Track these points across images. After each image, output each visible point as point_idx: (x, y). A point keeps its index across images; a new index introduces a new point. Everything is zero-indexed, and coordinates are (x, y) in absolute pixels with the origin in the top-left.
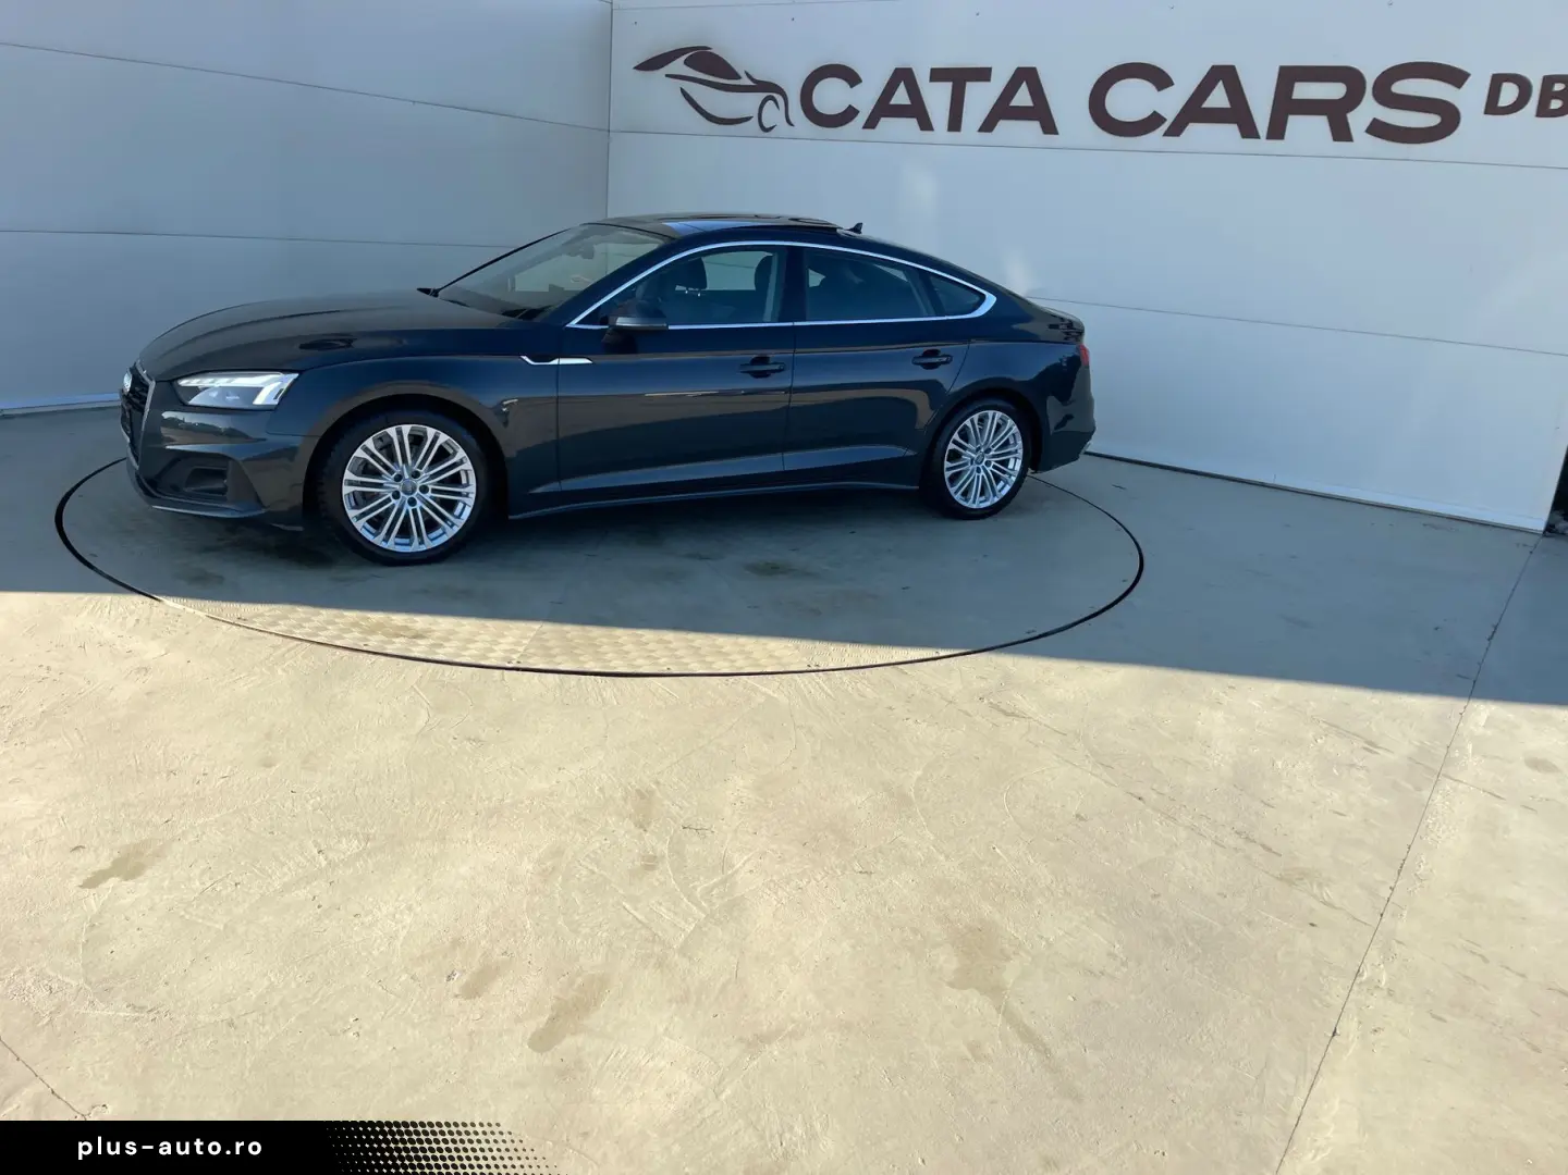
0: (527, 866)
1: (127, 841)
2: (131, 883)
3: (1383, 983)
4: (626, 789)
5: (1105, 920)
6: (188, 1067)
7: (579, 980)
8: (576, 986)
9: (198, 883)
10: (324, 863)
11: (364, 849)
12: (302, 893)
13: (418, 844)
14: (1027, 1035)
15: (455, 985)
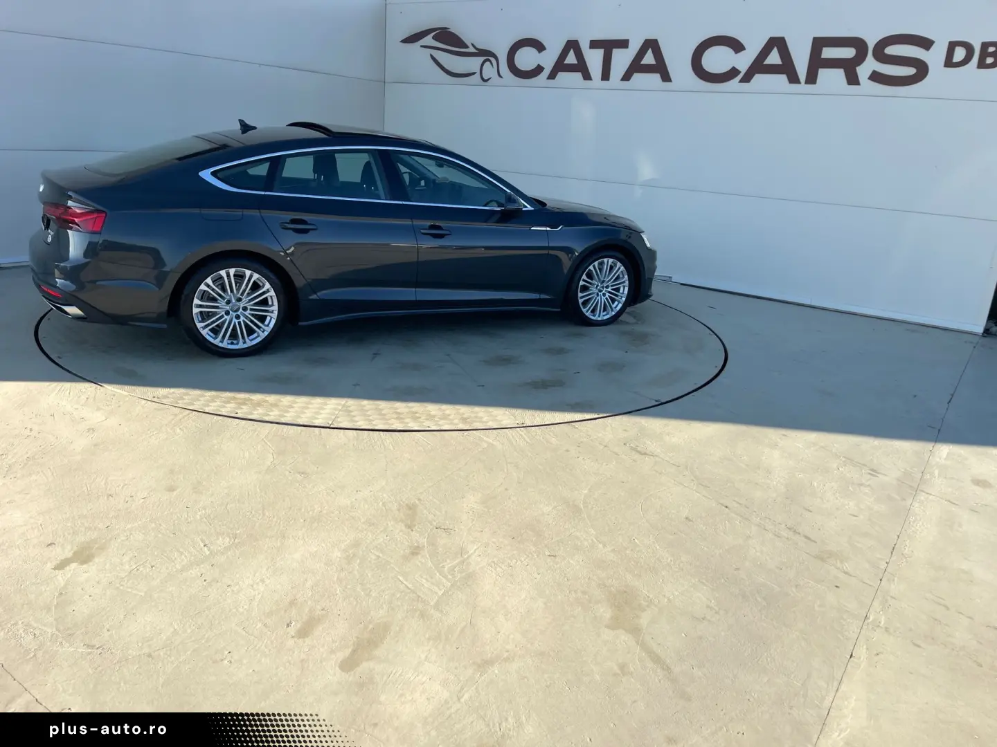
0: (337, 554)
1: (83, 539)
2: (85, 566)
3: (883, 623)
4: (400, 504)
5: (706, 586)
6: (122, 684)
7: (371, 626)
8: (369, 629)
9: (127, 567)
10: (208, 553)
11: (233, 543)
12: (194, 572)
13: (267, 540)
14: (657, 659)
15: (292, 631)
